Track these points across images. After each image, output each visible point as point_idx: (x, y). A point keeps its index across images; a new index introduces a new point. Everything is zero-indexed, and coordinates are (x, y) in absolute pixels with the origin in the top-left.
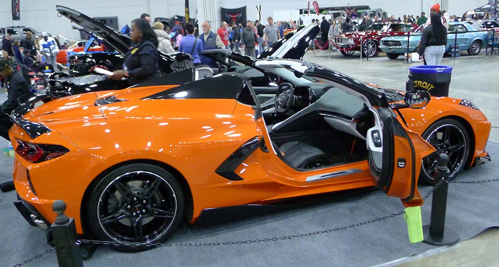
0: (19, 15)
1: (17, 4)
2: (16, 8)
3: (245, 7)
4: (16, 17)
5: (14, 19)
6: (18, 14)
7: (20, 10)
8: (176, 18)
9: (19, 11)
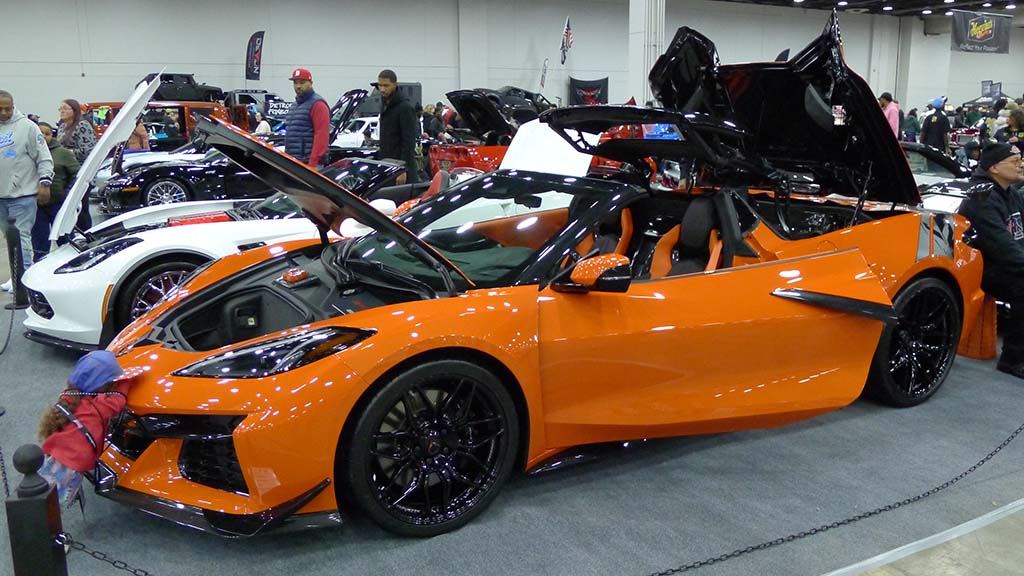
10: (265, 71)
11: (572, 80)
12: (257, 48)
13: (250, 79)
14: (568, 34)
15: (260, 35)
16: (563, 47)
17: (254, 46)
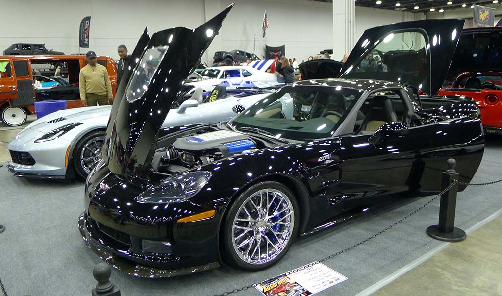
0: (88, 42)
1: (86, 30)
2: (86, 33)
3: (284, 46)
4: (83, 43)
5: (81, 46)
6: (87, 40)
7: (90, 37)
8: (238, 52)
9: (88, 37)
10: (91, 42)
11: (267, 46)
12: (86, 27)
13: (83, 47)
14: (266, 20)
15: (88, 18)
16: (263, 27)
17: (85, 25)
